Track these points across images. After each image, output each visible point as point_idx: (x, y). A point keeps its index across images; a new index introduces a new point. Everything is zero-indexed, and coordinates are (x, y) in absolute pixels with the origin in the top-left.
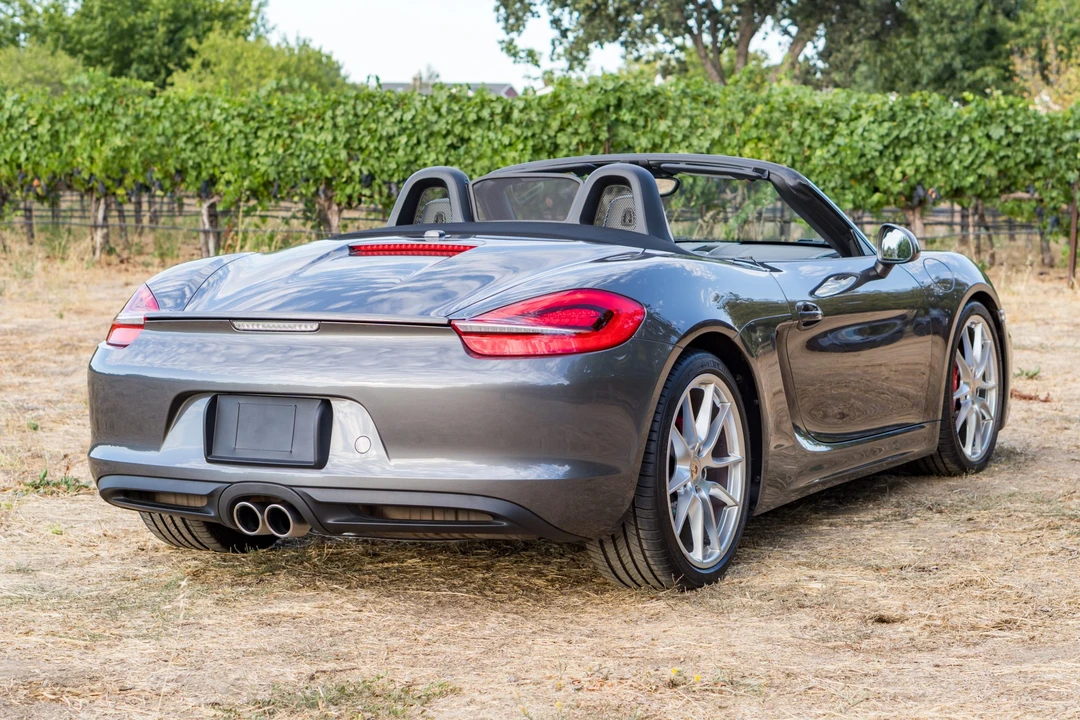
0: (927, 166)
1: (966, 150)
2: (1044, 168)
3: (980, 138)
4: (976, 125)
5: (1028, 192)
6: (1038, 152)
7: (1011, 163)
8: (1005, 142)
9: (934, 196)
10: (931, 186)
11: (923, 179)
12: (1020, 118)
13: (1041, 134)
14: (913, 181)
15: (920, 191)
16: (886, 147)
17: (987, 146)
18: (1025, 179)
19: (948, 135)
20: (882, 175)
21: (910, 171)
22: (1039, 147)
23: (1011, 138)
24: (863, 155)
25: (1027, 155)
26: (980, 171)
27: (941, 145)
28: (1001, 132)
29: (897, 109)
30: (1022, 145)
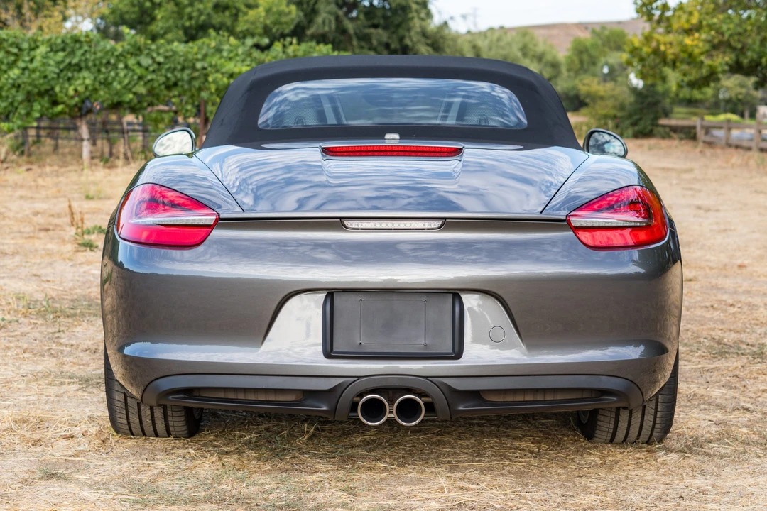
0: (93, 85)
1: (122, 74)
2: (180, 89)
3: (134, 65)
4: (129, 56)
5: (167, 105)
6: (176, 77)
7: (156, 84)
8: (151, 69)
9: (98, 107)
10: (96, 100)
11: (91, 95)
12: (161, 51)
13: (179, 63)
14: (83, 96)
15: (88, 104)
16: (62, 71)
17: (139, 71)
18: (165, 96)
19: (108, 63)
20: (61, 92)
21: (81, 89)
22: (176, 73)
23: (155, 66)
24: (45, 77)
25: (168, 79)
26: (134, 90)
27: (103, 70)
28: (150, 61)
29: (68, 41)
30: (163, 72)
